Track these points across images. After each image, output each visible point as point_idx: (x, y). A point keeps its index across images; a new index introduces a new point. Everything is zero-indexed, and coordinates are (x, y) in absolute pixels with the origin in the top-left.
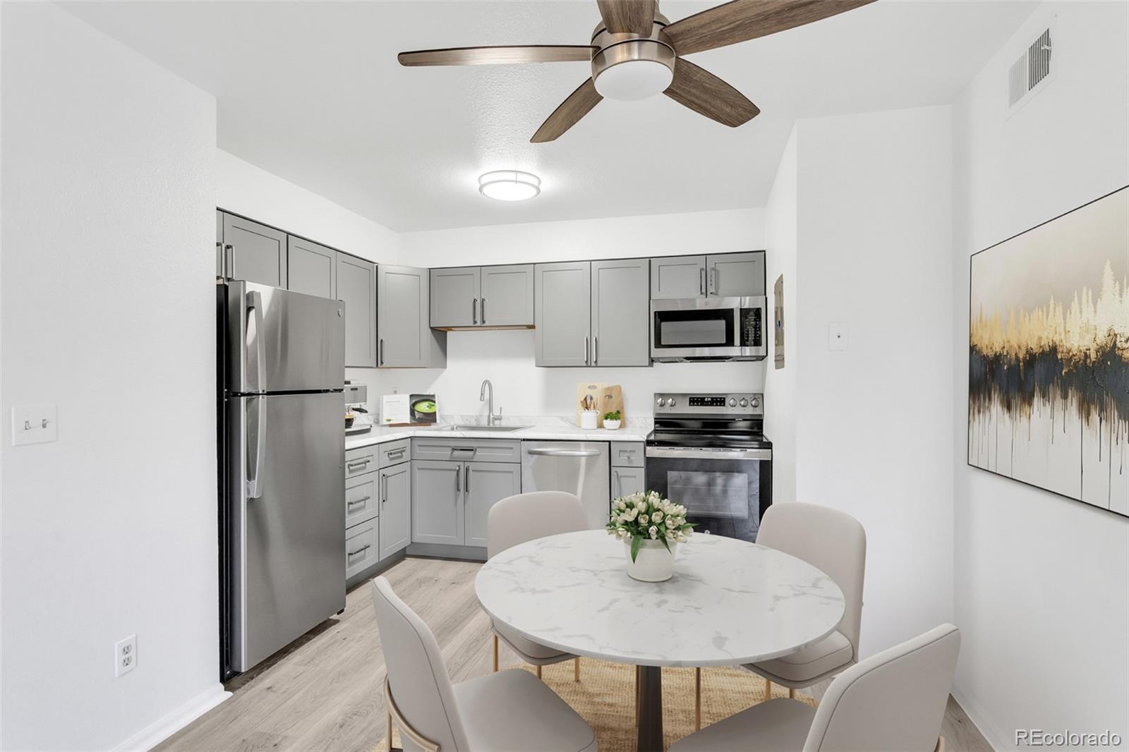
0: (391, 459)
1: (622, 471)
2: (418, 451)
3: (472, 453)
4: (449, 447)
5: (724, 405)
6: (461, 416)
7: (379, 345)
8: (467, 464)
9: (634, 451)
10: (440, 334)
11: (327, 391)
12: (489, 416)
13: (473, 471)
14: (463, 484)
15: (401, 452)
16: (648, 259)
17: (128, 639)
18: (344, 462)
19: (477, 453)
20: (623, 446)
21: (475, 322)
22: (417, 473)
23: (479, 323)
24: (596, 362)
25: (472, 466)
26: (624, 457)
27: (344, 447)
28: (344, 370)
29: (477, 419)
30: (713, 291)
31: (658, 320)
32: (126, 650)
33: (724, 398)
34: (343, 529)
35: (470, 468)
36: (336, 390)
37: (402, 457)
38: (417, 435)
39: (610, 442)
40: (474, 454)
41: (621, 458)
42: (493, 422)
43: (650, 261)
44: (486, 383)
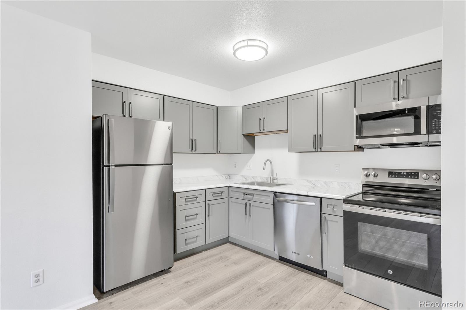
0: (214, 197)
1: (328, 217)
2: (231, 193)
3: (252, 197)
4: (243, 192)
5: (418, 178)
6: (260, 177)
7: (218, 143)
8: (250, 202)
9: (337, 205)
10: (250, 138)
12: (271, 178)
13: (253, 206)
14: (248, 212)
15: (221, 193)
16: (354, 82)
17: (39, 271)
19: (254, 197)
20: (330, 202)
21: (260, 130)
22: (230, 204)
23: (262, 131)
24: (321, 149)
25: (252, 203)
26: (330, 208)
30: (405, 95)
31: (359, 120)
32: (37, 276)
33: (418, 173)
35: (251, 204)
37: (222, 195)
38: (230, 186)
39: (321, 198)
40: (253, 197)
42: (273, 181)
43: (355, 83)
44: (267, 160)
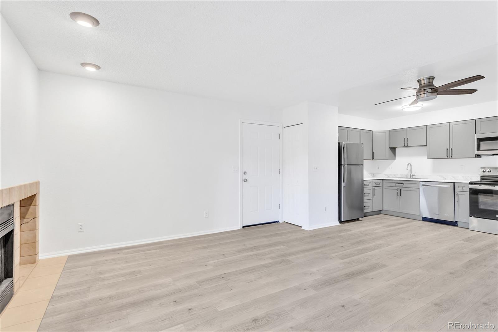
0: (376, 185)
1: (459, 193)
2: (385, 183)
3: (402, 185)
4: (395, 183)
6: (401, 175)
7: (373, 153)
8: (401, 188)
9: (465, 186)
10: (393, 150)
11: (359, 165)
12: (411, 175)
13: (403, 190)
14: (400, 194)
15: (379, 183)
17: (326, 206)
18: (363, 183)
19: (404, 185)
20: (460, 184)
21: (405, 145)
22: (384, 190)
23: (406, 145)
24: (451, 156)
27: (363, 179)
28: (363, 161)
29: (406, 176)
31: (479, 141)
34: (363, 200)
36: (361, 165)
38: (384, 179)
39: (454, 183)
41: (459, 188)
42: (412, 177)
43: (476, 121)
44: (409, 164)
